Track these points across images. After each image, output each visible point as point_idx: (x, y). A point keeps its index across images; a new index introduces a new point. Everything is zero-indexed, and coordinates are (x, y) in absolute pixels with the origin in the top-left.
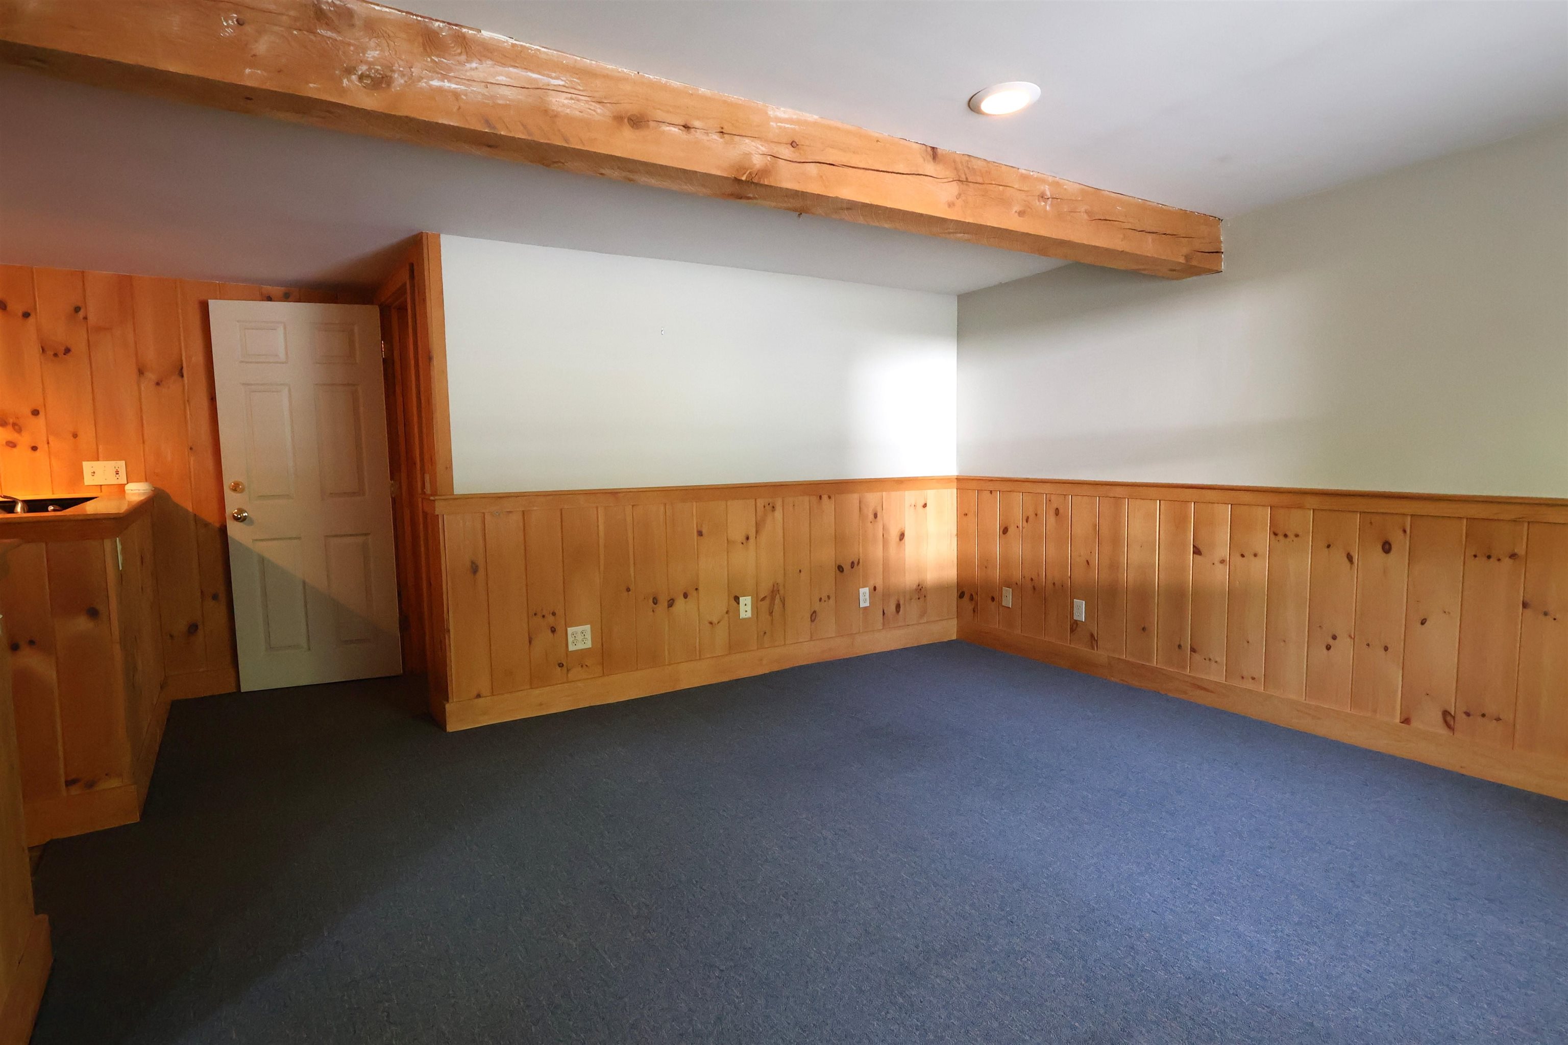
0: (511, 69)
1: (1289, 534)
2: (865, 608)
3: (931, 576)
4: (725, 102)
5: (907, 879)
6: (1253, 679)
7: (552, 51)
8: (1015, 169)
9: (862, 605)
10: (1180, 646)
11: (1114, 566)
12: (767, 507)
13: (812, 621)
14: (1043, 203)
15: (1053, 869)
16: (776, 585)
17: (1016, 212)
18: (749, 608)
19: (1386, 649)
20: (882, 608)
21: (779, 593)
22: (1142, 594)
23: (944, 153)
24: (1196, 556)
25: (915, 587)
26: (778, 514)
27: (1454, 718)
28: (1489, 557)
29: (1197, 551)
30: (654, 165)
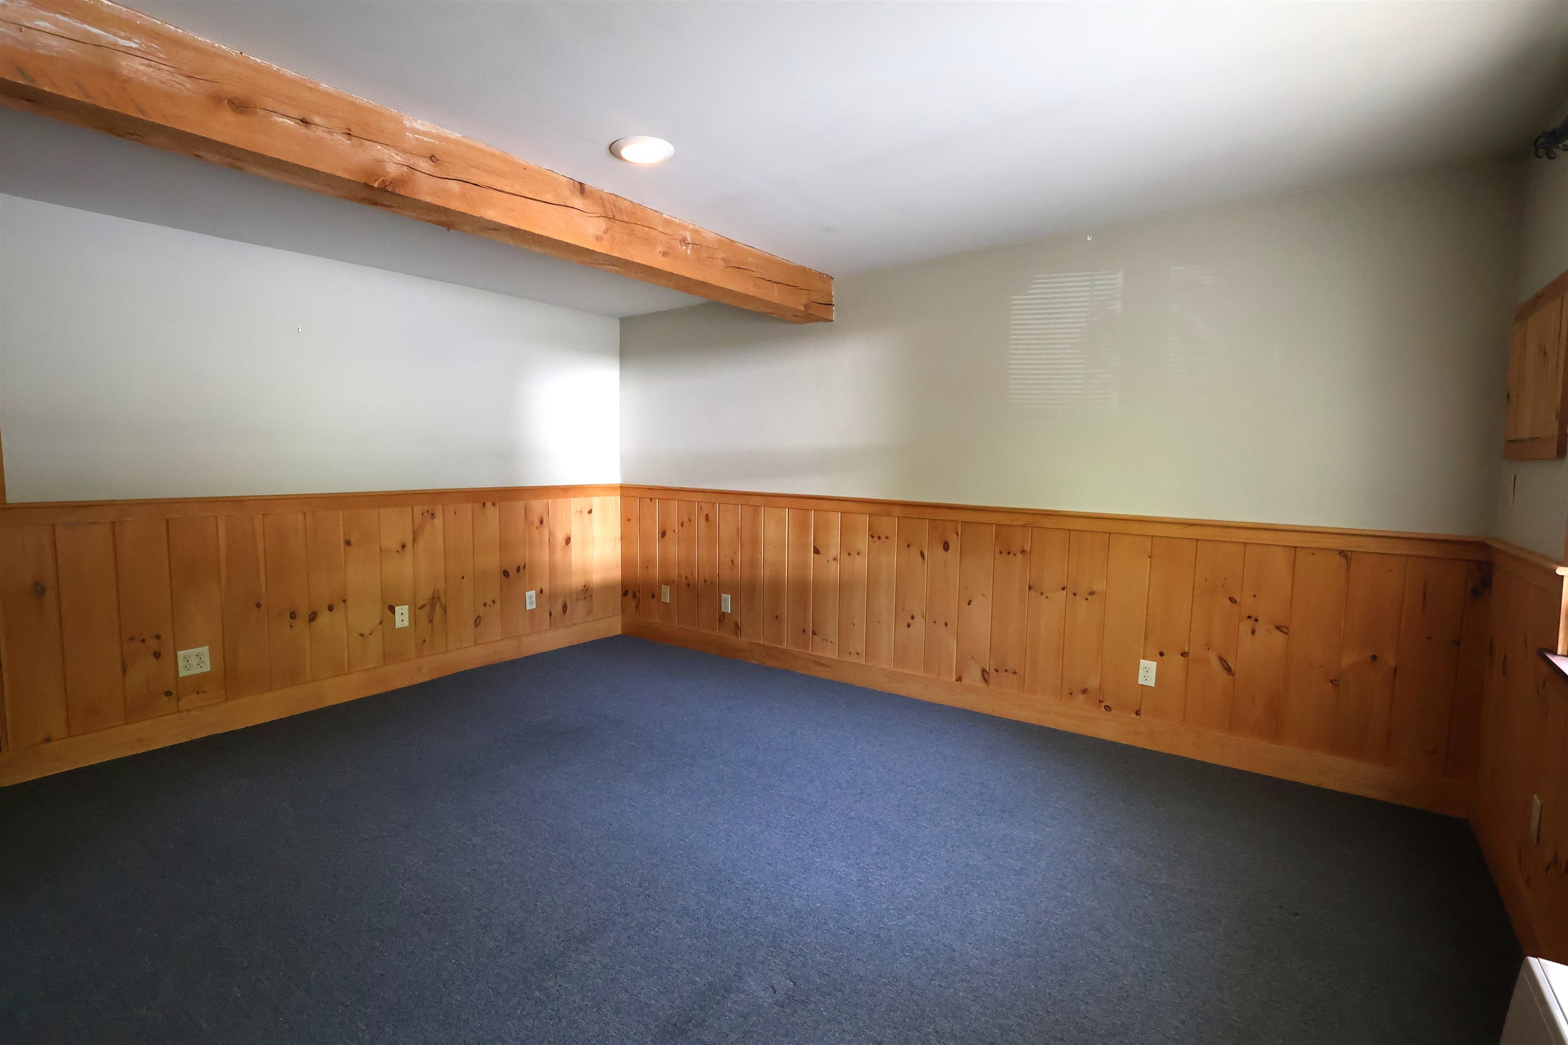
0: (59, 16)
1: (882, 536)
2: (532, 611)
3: (596, 578)
4: (352, 103)
5: (554, 872)
6: (858, 654)
7: (119, 7)
8: (658, 213)
9: (529, 607)
10: (804, 631)
11: (753, 564)
12: (426, 514)
13: (476, 625)
14: (685, 247)
15: (690, 840)
16: (436, 592)
17: (660, 252)
18: (406, 617)
19: (946, 625)
20: (549, 610)
21: (439, 600)
22: (776, 586)
23: (591, 189)
24: (815, 555)
25: (580, 587)
26: (438, 521)
27: (988, 674)
28: (1009, 553)
29: (816, 551)
30: (263, 157)
